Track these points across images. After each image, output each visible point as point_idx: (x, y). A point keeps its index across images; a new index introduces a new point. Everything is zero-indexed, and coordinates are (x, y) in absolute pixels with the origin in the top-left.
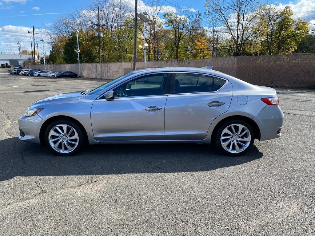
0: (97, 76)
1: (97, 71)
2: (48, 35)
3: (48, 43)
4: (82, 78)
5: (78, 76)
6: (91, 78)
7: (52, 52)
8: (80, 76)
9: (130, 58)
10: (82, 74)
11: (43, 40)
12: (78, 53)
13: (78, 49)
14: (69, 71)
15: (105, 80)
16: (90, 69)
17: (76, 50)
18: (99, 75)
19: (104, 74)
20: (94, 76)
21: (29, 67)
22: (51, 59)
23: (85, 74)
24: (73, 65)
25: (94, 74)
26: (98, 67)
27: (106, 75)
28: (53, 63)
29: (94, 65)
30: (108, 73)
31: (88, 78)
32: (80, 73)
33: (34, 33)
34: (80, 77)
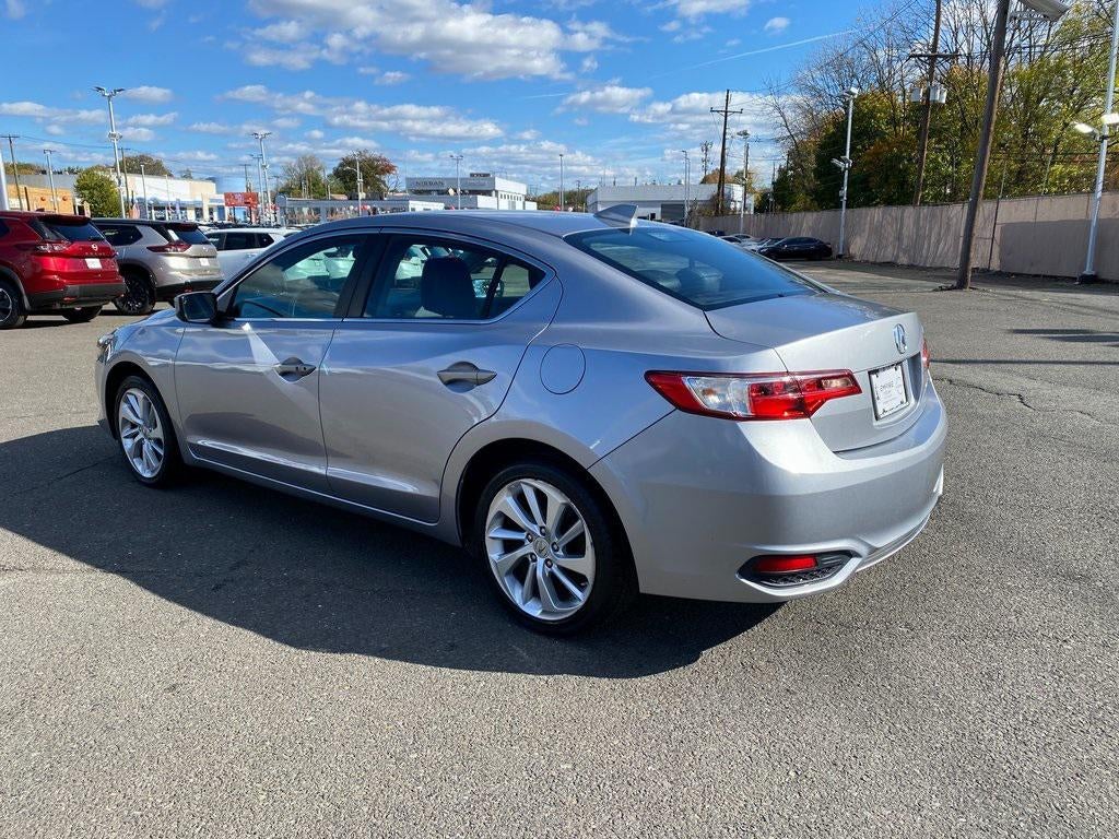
0: (898, 256)
1: (899, 238)
2: (777, 114)
3: (777, 141)
4: (846, 261)
5: (834, 255)
6: (874, 263)
7: (786, 173)
8: (841, 253)
9: (1061, 178)
10: (847, 247)
11: (745, 134)
12: (845, 169)
13: (848, 157)
14: (810, 235)
15: (924, 269)
16: (877, 231)
17: (840, 159)
18: (906, 252)
19: (926, 246)
20: (888, 254)
21: (701, 222)
22: (779, 197)
23: (857, 247)
24: (826, 215)
25: (890, 249)
26: (906, 221)
27: (932, 249)
28: (782, 210)
29: (894, 214)
30: (938, 242)
31: (867, 261)
32: (841, 244)
33: (726, 112)
34: (840, 256)
